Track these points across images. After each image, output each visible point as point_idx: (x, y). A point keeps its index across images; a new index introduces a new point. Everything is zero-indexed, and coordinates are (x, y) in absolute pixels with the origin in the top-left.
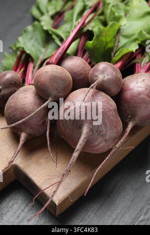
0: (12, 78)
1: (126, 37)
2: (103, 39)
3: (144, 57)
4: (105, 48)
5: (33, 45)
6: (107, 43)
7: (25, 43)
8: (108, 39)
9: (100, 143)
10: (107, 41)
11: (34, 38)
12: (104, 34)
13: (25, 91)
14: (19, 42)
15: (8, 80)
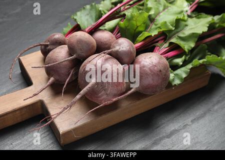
0: (59, 38)
1: (156, 25)
2: (134, 23)
3: (165, 43)
4: (135, 30)
5: (87, 20)
6: (137, 27)
7: (81, 17)
8: (139, 24)
9: (102, 95)
10: (138, 25)
11: (90, 15)
12: (134, 19)
13: (62, 48)
14: (76, 15)
15: (55, 39)
